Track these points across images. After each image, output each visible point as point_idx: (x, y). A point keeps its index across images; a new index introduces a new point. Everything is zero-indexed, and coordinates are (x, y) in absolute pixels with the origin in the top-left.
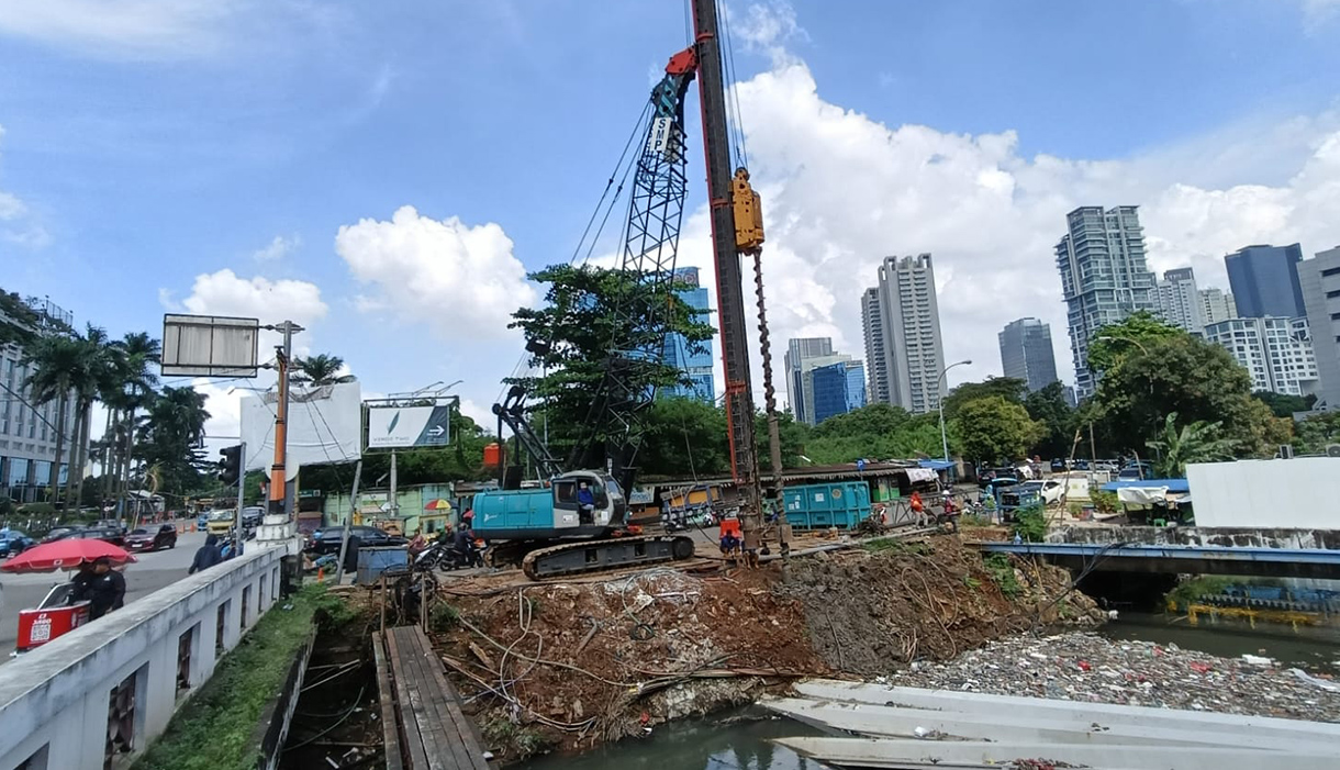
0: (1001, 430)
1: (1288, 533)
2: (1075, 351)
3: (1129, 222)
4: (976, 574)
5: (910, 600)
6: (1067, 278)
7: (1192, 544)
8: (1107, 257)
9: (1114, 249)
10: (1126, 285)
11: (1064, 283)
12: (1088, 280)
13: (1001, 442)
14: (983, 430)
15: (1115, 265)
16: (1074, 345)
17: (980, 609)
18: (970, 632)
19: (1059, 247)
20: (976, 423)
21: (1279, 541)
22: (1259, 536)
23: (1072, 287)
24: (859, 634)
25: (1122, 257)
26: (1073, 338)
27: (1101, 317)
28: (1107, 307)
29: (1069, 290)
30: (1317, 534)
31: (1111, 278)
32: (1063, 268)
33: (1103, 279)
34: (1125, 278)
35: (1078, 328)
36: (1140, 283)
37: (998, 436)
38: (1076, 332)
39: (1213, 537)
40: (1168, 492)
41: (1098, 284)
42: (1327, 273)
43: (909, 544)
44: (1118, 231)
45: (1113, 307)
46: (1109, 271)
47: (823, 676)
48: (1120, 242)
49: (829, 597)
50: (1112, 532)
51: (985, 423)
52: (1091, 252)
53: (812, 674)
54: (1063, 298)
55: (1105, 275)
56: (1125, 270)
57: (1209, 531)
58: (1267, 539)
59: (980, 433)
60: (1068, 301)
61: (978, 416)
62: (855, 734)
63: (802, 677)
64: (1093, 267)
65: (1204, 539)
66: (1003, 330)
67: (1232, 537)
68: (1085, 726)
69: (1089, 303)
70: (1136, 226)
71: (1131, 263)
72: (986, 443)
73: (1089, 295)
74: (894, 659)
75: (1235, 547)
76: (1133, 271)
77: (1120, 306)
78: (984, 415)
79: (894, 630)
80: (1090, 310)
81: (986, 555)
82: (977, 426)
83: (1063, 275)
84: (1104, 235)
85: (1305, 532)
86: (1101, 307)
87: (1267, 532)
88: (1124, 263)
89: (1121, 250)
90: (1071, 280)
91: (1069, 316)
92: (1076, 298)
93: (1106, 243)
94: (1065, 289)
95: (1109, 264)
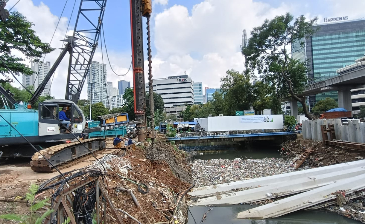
2: (88, 97)
3: (104, 68)
6: (89, 78)
8: (99, 75)
9: (100, 74)
10: (102, 83)
12: (94, 80)
15: (100, 77)
16: (88, 95)
23: (90, 80)
25: (102, 76)
26: (88, 93)
27: (96, 89)
29: (89, 81)
31: (99, 80)
33: (97, 80)
34: (102, 81)
35: (90, 91)
36: (104, 83)
38: (89, 92)
41: (96, 81)
44: (101, 69)
45: (98, 87)
46: (99, 78)
48: (102, 72)
52: (95, 73)
54: (87, 83)
55: (97, 79)
56: (102, 79)
60: (88, 84)
64: (95, 77)
69: (93, 85)
70: (106, 69)
71: (104, 78)
73: (93, 83)
76: (104, 80)
77: (100, 87)
80: (93, 87)
84: (99, 69)
86: (96, 87)
89: (102, 74)
90: (90, 79)
91: (88, 88)
92: (90, 84)
93: (99, 71)
94: (88, 81)
95: (99, 77)
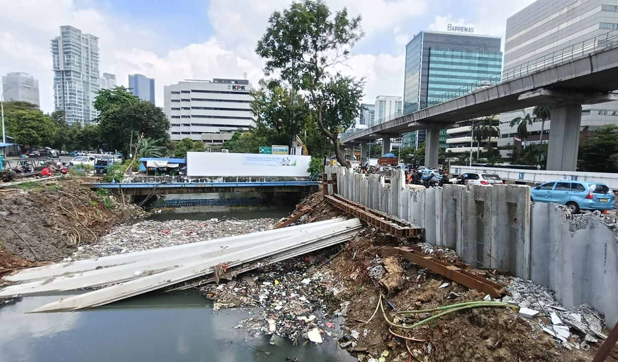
0: (44, 129)
1: (216, 178)
2: (56, 98)
3: (93, 44)
4: (93, 199)
5: (65, 215)
6: (56, 59)
7: (185, 182)
8: (80, 56)
9: (84, 54)
10: (88, 73)
11: (54, 61)
12: (68, 64)
13: (43, 136)
14: (32, 128)
15: (83, 62)
16: (56, 94)
17: (101, 216)
18: (99, 228)
19: (54, 41)
20: (28, 123)
21: (213, 180)
22: (208, 179)
23: (58, 65)
24: (40, 238)
25: (88, 59)
26: (55, 90)
27: (73, 85)
28: (76, 80)
29: (56, 66)
30: (224, 178)
31: (80, 67)
32: (54, 53)
33: (76, 66)
34: (87, 69)
35: (59, 87)
36: (94, 74)
37: (42, 132)
38: (57, 88)
39: (193, 180)
40: (168, 163)
41: (73, 68)
42: (173, 93)
43: (48, 185)
44: (87, 46)
45: (80, 81)
46: (80, 63)
47: (26, 267)
48: (88, 52)
49: (13, 219)
50: (154, 178)
51: (34, 124)
52: (71, 50)
53: (19, 267)
54: (53, 69)
55: (77, 65)
56: (88, 66)
57: (192, 177)
58: (210, 180)
59: (30, 129)
60: (55, 71)
61: (29, 119)
62: (89, 289)
63: (11, 271)
64: (72, 58)
65: (190, 180)
66: (6, 75)
67: (199, 179)
69: (67, 75)
70: (96, 47)
71: (92, 64)
72: (34, 135)
73: (67, 72)
74: (68, 247)
75: (200, 183)
76: (92, 67)
77: (84, 82)
78: (33, 119)
79: (63, 232)
80: (67, 79)
81: (95, 189)
82: (28, 125)
83: (54, 57)
84: (80, 45)
85: (221, 177)
86: (74, 79)
87: (210, 178)
88: (88, 62)
89: (88, 55)
90: (58, 61)
91: (55, 79)
92: (60, 71)
93: (80, 49)
94: (54, 65)
95: (80, 60)
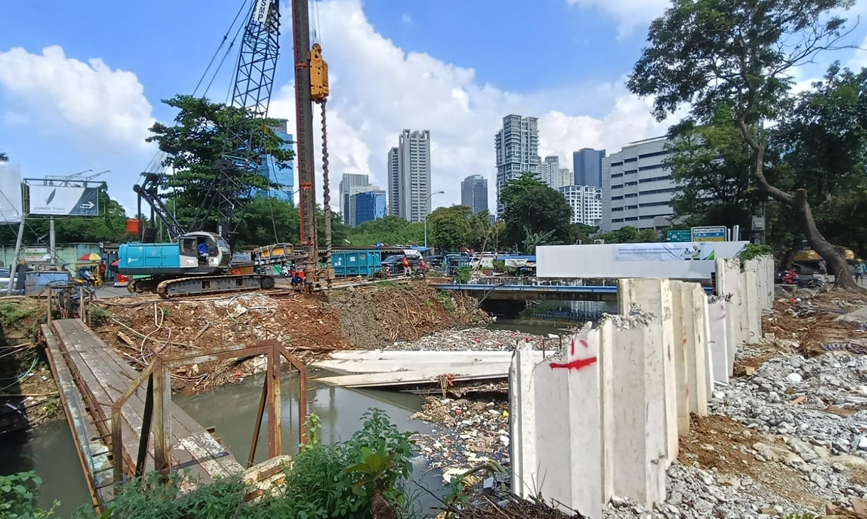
0: (455, 232)
1: (573, 279)
3: (533, 127)
4: (433, 300)
5: (397, 312)
6: (499, 154)
7: (534, 284)
8: (520, 145)
9: (524, 141)
10: (527, 162)
11: (497, 157)
12: (509, 157)
13: (455, 238)
14: (446, 231)
15: (523, 150)
16: (498, 191)
17: (432, 317)
18: (426, 328)
19: (497, 136)
20: (443, 227)
21: (569, 283)
22: (561, 281)
23: (501, 160)
24: (368, 328)
25: (527, 145)
26: (498, 188)
28: (516, 172)
29: (499, 162)
30: (584, 280)
31: (520, 157)
32: (497, 148)
33: (516, 157)
34: (527, 158)
35: (501, 182)
36: (533, 162)
37: (453, 235)
38: (500, 185)
39: (542, 282)
40: (528, 262)
41: (514, 159)
42: (614, 165)
43: (400, 284)
44: (526, 131)
45: (519, 173)
46: (520, 153)
47: (345, 349)
48: (527, 137)
49: (353, 309)
50: (499, 280)
51: (448, 227)
52: (512, 141)
53: (340, 348)
54: (496, 165)
55: (517, 155)
56: (527, 154)
57: (542, 279)
58: (565, 283)
59: (445, 233)
60: (498, 167)
61: (444, 223)
63: (334, 350)
64: (513, 149)
65: (539, 282)
66: (463, 180)
67: (550, 282)
68: (472, 360)
69: (508, 170)
70: (536, 129)
71: (531, 150)
72: (447, 238)
73: (508, 165)
74: (385, 341)
75: (551, 286)
76: (531, 154)
78: (447, 223)
79: (387, 326)
80: (508, 173)
81: (439, 290)
82: (443, 229)
83: (497, 152)
84: (520, 132)
85: (580, 279)
86: (514, 172)
87: (565, 279)
88: (527, 149)
89: (527, 142)
90: (501, 156)
91: (497, 176)
92: (502, 166)
93: (520, 137)
94: (498, 160)
95: (520, 149)
